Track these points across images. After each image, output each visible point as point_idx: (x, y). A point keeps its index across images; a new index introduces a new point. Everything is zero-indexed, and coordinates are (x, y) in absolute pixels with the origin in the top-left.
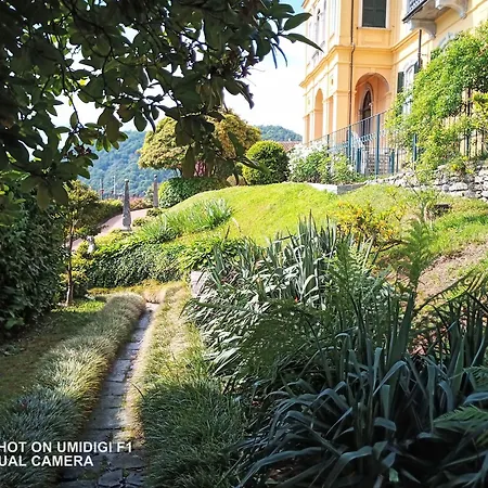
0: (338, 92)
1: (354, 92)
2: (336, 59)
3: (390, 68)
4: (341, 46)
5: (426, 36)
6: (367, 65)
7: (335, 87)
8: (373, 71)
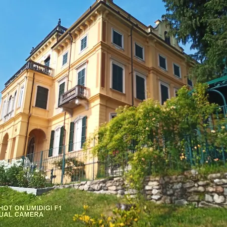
0: (19, 135)
1: (28, 136)
2: (20, 119)
3: (47, 128)
4: (23, 113)
5: (68, 116)
6: (36, 124)
7: (18, 133)
8: (39, 128)
